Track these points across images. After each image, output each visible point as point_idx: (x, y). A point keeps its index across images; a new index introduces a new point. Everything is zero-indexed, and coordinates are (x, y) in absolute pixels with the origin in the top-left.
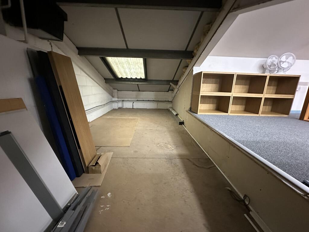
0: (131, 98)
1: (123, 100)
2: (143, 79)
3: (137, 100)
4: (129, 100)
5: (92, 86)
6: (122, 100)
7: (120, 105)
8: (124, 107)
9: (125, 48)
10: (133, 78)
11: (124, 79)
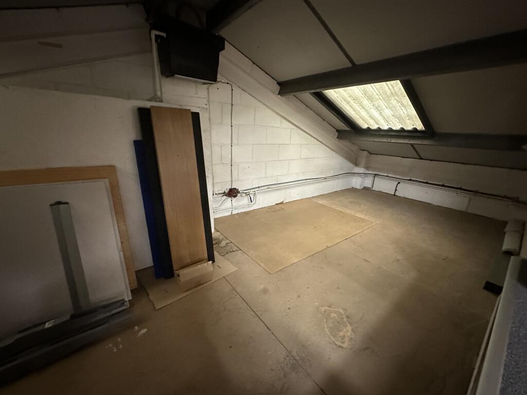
0: (396, 173)
1: (376, 175)
2: (421, 132)
3: (410, 180)
4: (389, 175)
5: (301, 145)
6: (375, 173)
7: (368, 182)
8: (376, 188)
9: (350, 65)
10: (394, 128)
11: (374, 130)
